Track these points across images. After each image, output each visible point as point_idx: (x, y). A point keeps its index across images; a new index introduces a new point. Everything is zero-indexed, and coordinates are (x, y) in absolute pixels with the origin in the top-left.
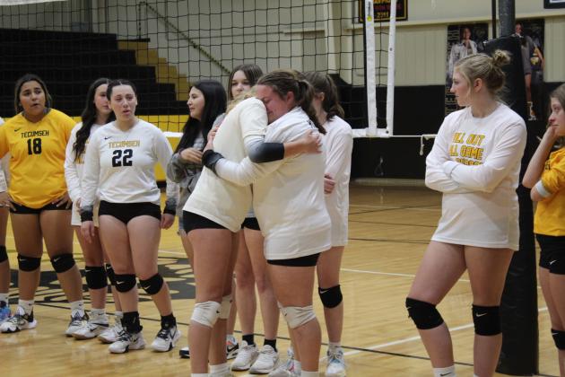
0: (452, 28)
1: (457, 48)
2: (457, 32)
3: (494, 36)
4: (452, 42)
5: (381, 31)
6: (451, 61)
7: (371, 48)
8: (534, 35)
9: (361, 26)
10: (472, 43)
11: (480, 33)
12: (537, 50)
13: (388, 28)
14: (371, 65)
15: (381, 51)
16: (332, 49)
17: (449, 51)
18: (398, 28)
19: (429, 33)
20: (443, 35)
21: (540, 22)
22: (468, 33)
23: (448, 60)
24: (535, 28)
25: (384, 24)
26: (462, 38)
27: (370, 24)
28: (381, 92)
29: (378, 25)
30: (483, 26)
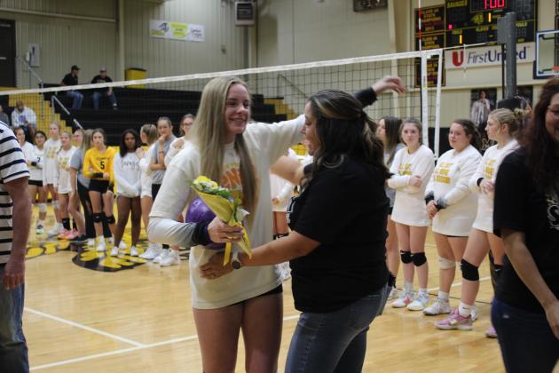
0: (474, 91)
1: (477, 104)
2: (477, 94)
3: (503, 97)
4: (474, 100)
5: (432, 93)
6: (473, 112)
7: (425, 104)
8: (526, 96)
9: (419, 89)
10: (487, 101)
11: (491, 94)
12: (528, 105)
13: (436, 91)
14: (425, 115)
15: (431, 106)
16: (409, 105)
17: (472, 105)
18: (442, 91)
19: (460, 95)
20: (468, 95)
21: (530, 88)
22: (484, 94)
23: (471, 111)
24: (527, 91)
25: (433, 88)
26: (480, 97)
27: (425, 89)
28: (431, 131)
29: (430, 89)
30: (494, 90)
